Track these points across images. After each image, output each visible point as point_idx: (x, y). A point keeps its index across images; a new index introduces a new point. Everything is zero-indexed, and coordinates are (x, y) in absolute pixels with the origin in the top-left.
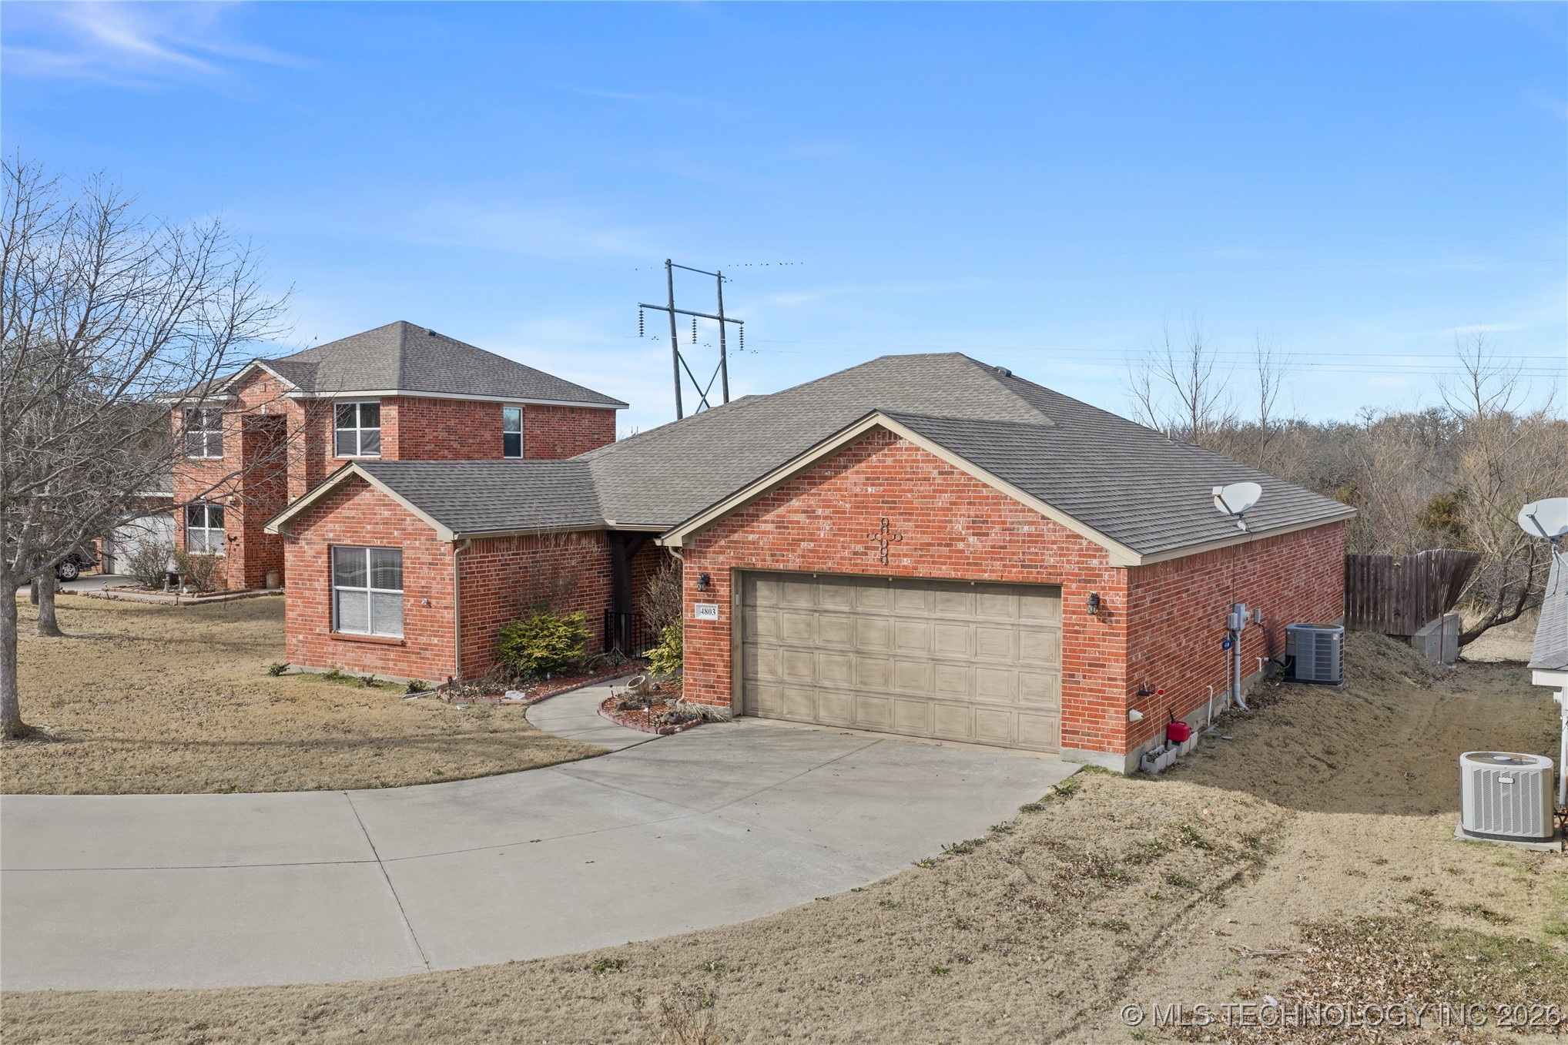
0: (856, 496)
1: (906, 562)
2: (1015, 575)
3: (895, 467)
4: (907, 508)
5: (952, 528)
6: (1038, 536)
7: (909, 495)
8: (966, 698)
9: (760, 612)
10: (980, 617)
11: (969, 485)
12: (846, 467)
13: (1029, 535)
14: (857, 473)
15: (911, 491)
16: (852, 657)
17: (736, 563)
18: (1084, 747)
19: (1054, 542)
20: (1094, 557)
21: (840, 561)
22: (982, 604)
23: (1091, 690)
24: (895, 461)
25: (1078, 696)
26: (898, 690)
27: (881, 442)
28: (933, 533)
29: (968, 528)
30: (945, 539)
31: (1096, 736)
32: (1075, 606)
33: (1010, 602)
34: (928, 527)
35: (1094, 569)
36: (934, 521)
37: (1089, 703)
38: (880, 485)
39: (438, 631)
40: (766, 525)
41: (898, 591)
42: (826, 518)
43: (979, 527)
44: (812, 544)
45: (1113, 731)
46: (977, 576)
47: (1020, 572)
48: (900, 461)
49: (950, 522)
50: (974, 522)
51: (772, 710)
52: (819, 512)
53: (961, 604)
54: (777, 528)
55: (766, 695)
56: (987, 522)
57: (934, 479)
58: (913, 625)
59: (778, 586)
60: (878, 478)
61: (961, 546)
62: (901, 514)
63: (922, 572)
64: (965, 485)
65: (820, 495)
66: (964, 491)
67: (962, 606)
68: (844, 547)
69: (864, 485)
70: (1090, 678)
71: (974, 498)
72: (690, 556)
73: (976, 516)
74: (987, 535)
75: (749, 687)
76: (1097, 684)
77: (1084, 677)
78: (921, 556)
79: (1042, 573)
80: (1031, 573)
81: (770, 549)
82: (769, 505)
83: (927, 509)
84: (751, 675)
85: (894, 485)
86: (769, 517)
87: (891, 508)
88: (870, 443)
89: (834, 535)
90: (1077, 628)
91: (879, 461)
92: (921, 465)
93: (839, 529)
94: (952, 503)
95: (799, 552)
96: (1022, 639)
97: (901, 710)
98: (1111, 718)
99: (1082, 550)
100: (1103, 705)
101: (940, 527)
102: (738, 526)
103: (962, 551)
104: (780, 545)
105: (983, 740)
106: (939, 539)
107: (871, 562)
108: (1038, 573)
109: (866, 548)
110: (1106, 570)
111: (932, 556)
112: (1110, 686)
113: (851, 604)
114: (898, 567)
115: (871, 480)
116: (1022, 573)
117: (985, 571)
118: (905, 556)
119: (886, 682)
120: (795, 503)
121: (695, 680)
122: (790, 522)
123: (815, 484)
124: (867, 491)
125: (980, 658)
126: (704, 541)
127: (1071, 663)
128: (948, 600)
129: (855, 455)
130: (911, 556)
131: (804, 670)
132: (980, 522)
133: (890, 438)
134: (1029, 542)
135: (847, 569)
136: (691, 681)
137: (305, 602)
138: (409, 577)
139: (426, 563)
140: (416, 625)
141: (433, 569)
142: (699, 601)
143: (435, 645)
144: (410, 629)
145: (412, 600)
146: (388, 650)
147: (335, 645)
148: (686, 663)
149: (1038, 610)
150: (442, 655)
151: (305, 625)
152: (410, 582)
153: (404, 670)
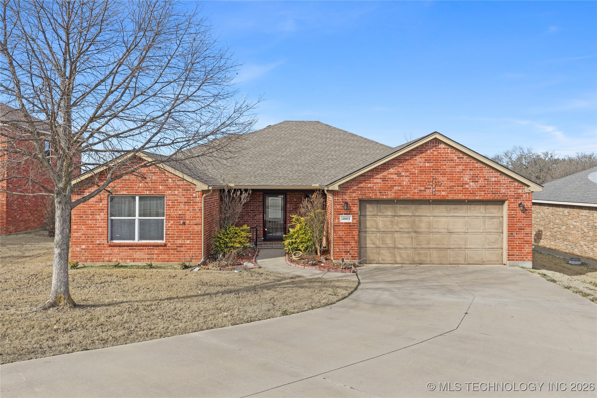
0: (420, 167)
1: (443, 193)
2: (490, 197)
3: (438, 155)
4: (443, 172)
5: (463, 179)
6: (498, 182)
7: (444, 166)
8: (464, 247)
9: (368, 218)
10: (469, 214)
11: (470, 163)
12: (416, 155)
13: (495, 182)
14: (421, 158)
15: (445, 165)
16: (413, 235)
17: (362, 197)
18: (516, 260)
19: (505, 184)
20: (520, 189)
21: (414, 193)
22: (470, 209)
23: (519, 239)
24: (438, 153)
25: (514, 241)
26: (434, 246)
27: (432, 145)
28: (455, 181)
29: (470, 179)
30: (460, 184)
31: (521, 255)
32: (513, 208)
33: (482, 208)
34: (453, 179)
35: (520, 193)
36: (455, 177)
37: (518, 243)
38: (432, 163)
39: (190, 237)
40: (378, 180)
41: (434, 206)
42: (406, 176)
43: (474, 179)
44: (400, 188)
45: (527, 253)
46: (473, 198)
47: (491, 196)
48: (441, 153)
49: (462, 177)
50: (472, 177)
51: (374, 260)
52: (403, 174)
53: (461, 210)
54: (382, 181)
55: (371, 254)
56: (478, 177)
57: (455, 160)
58: (441, 219)
59: (377, 207)
60: (431, 160)
61: (467, 186)
62: (441, 174)
63: (450, 197)
64: (468, 163)
65: (403, 167)
66: (468, 165)
67: (463, 211)
68: (415, 188)
69: (424, 162)
70: (519, 234)
71: (472, 167)
72: (338, 194)
73: (473, 175)
74: (478, 182)
75: (362, 251)
76: (521, 236)
77: (516, 234)
78: (450, 191)
79: (500, 196)
80: (496, 196)
81: (379, 190)
82: (379, 171)
83: (452, 172)
84: (363, 246)
85: (438, 162)
86: (378, 176)
87: (436, 172)
88: (427, 146)
89: (410, 183)
90: (513, 216)
91: (431, 153)
92: (449, 154)
93: (413, 181)
94: (463, 170)
95: (393, 191)
96: (487, 222)
97: (435, 253)
98: (527, 248)
99: (515, 186)
100: (524, 243)
101: (458, 179)
102: (363, 181)
103: (468, 188)
104: (384, 188)
105: (471, 262)
106: (457, 184)
107: (428, 194)
108: (499, 196)
109: (425, 188)
110: (524, 193)
111: (455, 191)
112: (526, 236)
113: (413, 212)
114: (440, 195)
115: (427, 161)
116: (492, 196)
117: (477, 196)
118: (443, 191)
119: (429, 244)
120: (391, 170)
121: (340, 249)
122: (388, 178)
123: (401, 162)
124: (425, 165)
125: (469, 231)
126: (345, 188)
127: (511, 229)
128: (456, 209)
129: (420, 150)
130: (446, 191)
131: (389, 241)
132: (475, 177)
133: (436, 144)
134: (495, 184)
135: (416, 197)
136: (338, 250)
137: (88, 227)
138: (169, 210)
139: (182, 202)
140: (174, 234)
141: (188, 205)
142: (342, 214)
143: (188, 244)
144: (170, 237)
145: (172, 222)
146: (153, 249)
147: (111, 249)
148: (335, 242)
149: (493, 210)
150: (193, 249)
151: (88, 240)
152: (170, 212)
153: (164, 259)
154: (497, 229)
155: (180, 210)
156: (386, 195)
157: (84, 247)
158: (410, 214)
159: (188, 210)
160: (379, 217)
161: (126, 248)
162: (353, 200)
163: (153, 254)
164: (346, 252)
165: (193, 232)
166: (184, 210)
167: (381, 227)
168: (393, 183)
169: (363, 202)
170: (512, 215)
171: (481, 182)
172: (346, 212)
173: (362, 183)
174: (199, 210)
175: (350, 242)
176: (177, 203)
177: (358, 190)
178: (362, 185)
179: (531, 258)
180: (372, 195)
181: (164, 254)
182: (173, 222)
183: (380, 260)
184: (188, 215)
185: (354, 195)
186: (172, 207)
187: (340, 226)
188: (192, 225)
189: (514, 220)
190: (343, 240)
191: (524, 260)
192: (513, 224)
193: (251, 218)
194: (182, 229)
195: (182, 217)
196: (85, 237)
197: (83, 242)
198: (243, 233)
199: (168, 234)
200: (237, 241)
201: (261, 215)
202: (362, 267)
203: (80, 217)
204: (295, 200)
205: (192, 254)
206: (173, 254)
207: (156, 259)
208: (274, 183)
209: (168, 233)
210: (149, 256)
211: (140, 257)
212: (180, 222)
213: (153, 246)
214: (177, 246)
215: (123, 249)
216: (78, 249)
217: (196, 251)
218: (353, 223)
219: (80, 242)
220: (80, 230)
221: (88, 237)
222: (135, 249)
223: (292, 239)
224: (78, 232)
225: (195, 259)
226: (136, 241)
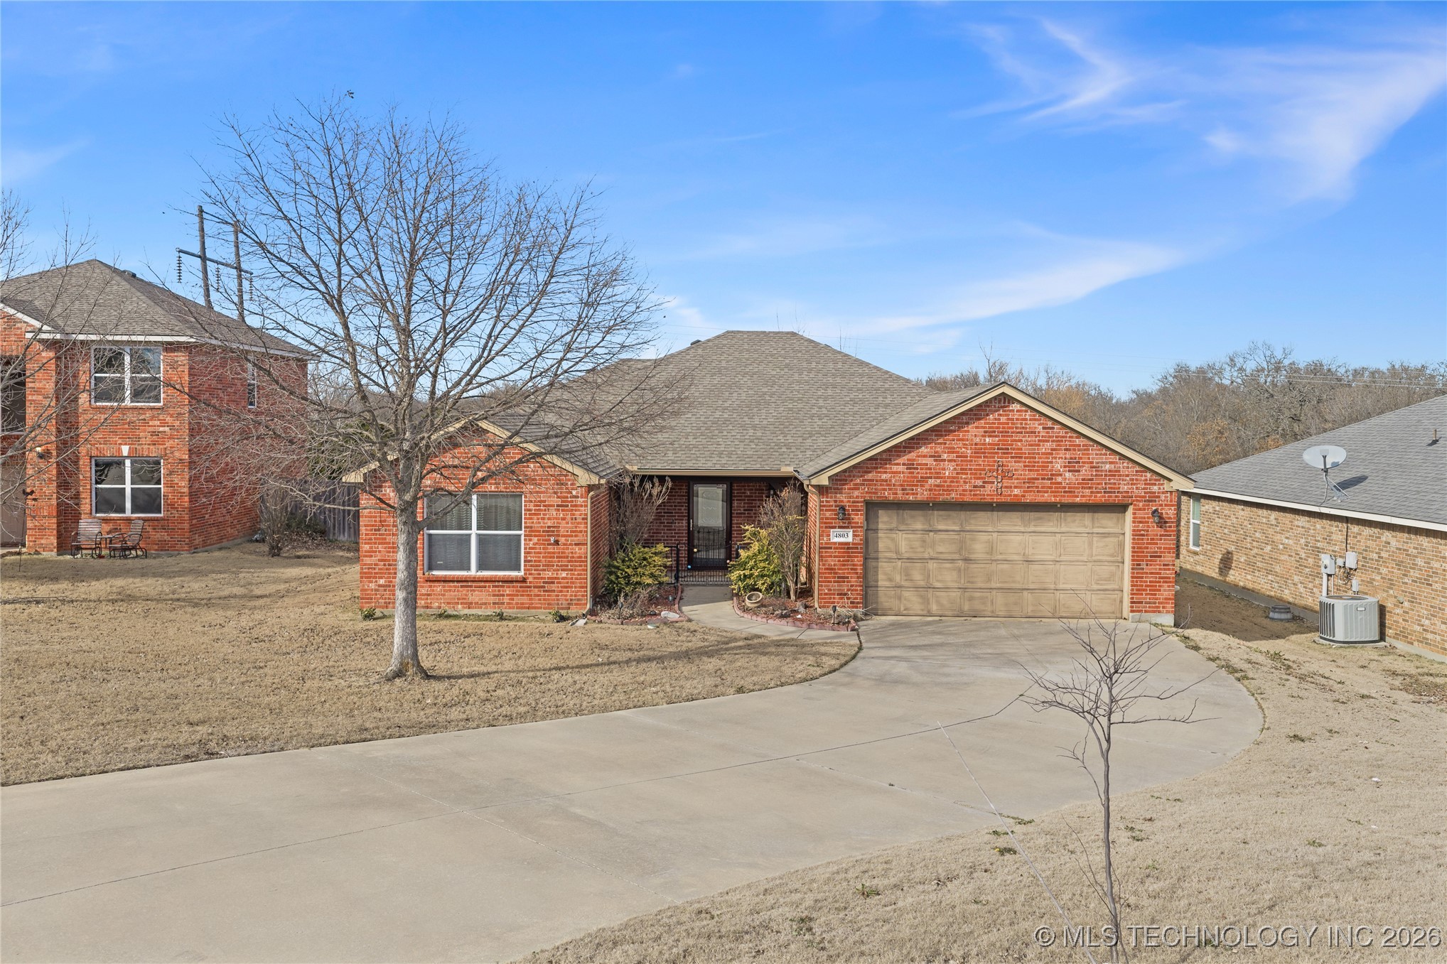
0: (976, 444)
1: (1016, 492)
2: (1100, 498)
3: (1008, 424)
4: (1017, 453)
5: (1053, 467)
6: (1116, 471)
7: (1019, 444)
8: (1052, 586)
9: (880, 534)
10: (1064, 529)
11: (1066, 437)
12: (967, 423)
13: (1110, 471)
14: (977, 427)
15: (1021, 441)
16: (960, 563)
17: (870, 497)
18: (1146, 611)
19: (1127, 476)
20: (1155, 484)
21: (964, 490)
22: (1065, 520)
23: (1151, 573)
24: (1008, 419)
25: (1142, 577)
26: (998, 585)
27: (997, 405)
28: (1038, 471)
29: (1065, 467)
30: (1047, 475)
31: (1155, 603)
32: (1142, 518)
33: (1087, 518)
34: (1034, 466)
35: (1155, 493)
36: (1038, 462)
37: (1150, 582)
38: (996, 436)
39: (567, 566)
40: (898, 467)
41: (1000, 513)
42: (949, 461)
43: (1072, 466)
44: (938, 481)
45: (1166, 599)
46: (1070, 500)
47: (1102, 497)
48: (1013, 419)
49: (1051, 462)
50: (1069, 462)
51: (890, 609)
52: (945, 456)
53: (1049, 520)
54: (907, 469)
55: (885, 597)
56: (1079, 462)
57: (1039, 432)
58: (1012, 537)
59: (898, 514)
60: (995, 432)
61: (1059, 479)
62: (1012, 457)
63: (1029, 498)
64: (1063, 437)
65: (945, 444)
66: (1062, 441)
67: (1052, 523)
68: (965, 482)
69: (983, 436)
70: (1151, 565)
71: (1070, 445)
72: (827, 492)
73: (1071, 458)
74: (1079, 471)
75: (870, 592)
76: (1156, 569)
77: (1147, 565)
78: (1028, 487)
79: (1118, 497)
80: (1111, 497)
81: (901, 485)
82: (901, 452)
83: (1033, 454)
84: (872, 583)
85: (1007, 436)
86: (900, 461)
87: (1004, 453)
88: (988, 406)
89: (957, 473)
90: (1142, 532)
91: (996, 419)
92: (1029, 422)
93: (961, 469)
94: (1052, 450)
95: (927, 487)
96: (1095, 542)
97: (1000, 599)
98: (1165, 591)
99: (1146, 480)
100: (1160, 582)
101: (1043, 466)
102: (872, 468)
103: (1061, 483)
104: (911, 481)
105: (1064, 615)
106: (1042, 475)
107: (989, 492)
108: (1116, 497)
109: (984, 482)
110: (1163, 493)
111: (1037, 487)
112: (1165, 569)
113: (961, 525)
114: (1010, 495)
115: (989, 433)
116: (1105, 497)
117: (1077, 497)
118: (1016, 487)
119: (989, 580)
120: (924, 450)
121: (830, 590)
122: (918, 464)
123: (941, 436)
124: (985, 440)
125: (1063, 558)
126: (840, 480)
127: (1138, 556)
128: (1040, 518)
129: (975, 415)
130: (1021, 487)
131: (918, 576)
132: (1074, 462)
133: (1004, 403)
134: (1110, 475)
135: (967, 499)
136: (826, 591)
137: (389, 548)
138: (531, 519)
139: (553, 506)
140: (540, 561)
141: (563, 510)
142: (835, 527)
143: (563, 578)
144: (531, 566)
145: (535, 540)
146: (503, 586)
147: (430, 586)
148: (822, 577)
149: (1107, 522)
150: (572, 587)
151: (389, 569)
152: (533, 523)
153: (522, 604)
154: (1112, 555)
155: (549, 519)
156: (913, 494)
157: (382, 582)
158: (957, 528)
159: (563, 519)
160: (900, 533)
161: (456, 584)
162: (854, 502)
163: (503, 595)
164: (841, 594)
165: (573, 557)
166: (556, 519)
167: (904, 551)
168: (926, 473)
169: (872, 507)
170: (1140, 531)
171: (1085, 471)
172: (841, 524)
173: (870, 472)
174: (583, 519)
175: (848, 578)
176: (544, 506)
177: (864, 485)
178: (870, 476)
179: (1172, 607)
180: (889, 494)
181: (523, 595)
182: (538, 540)
183: (902, 609)
184: (564, 527)
185: (856, 493)
186: (535, 514)
187: (831, 548)
188: (571, 544)
189: (1142, 539)
190: (836, 573)
191: (1159, 612)
192: (1140, 548)
193: (664, 526)
194: (553, 553)
195: (553, 531)
196: (385, 565)
197: (381, 573)
198: (656, 558)
199: (530, 561)
200: (647, 573)
201: (684, 522)
202: (870, 622)
203: (375, 530)
204: (748, 493)
205: (571, 596)
206: (538, 596)
207: (508, 603)
208: (710, 464)
209: (529, 558)
210: (496, 599)
211: (480, 599)
212: (550, 540)
213: (502, 581)
214: (544, 582)
215: (450, 586)
216: (372, 586)
217: (578, 591)
218: (853, 544)
219: (375, 573)
220: (376, 552)
221: (389, 565)
222: (471, 586)
223: (744, 569)
224: (371, 556)
225: (576, 604)
226: (473, 572)
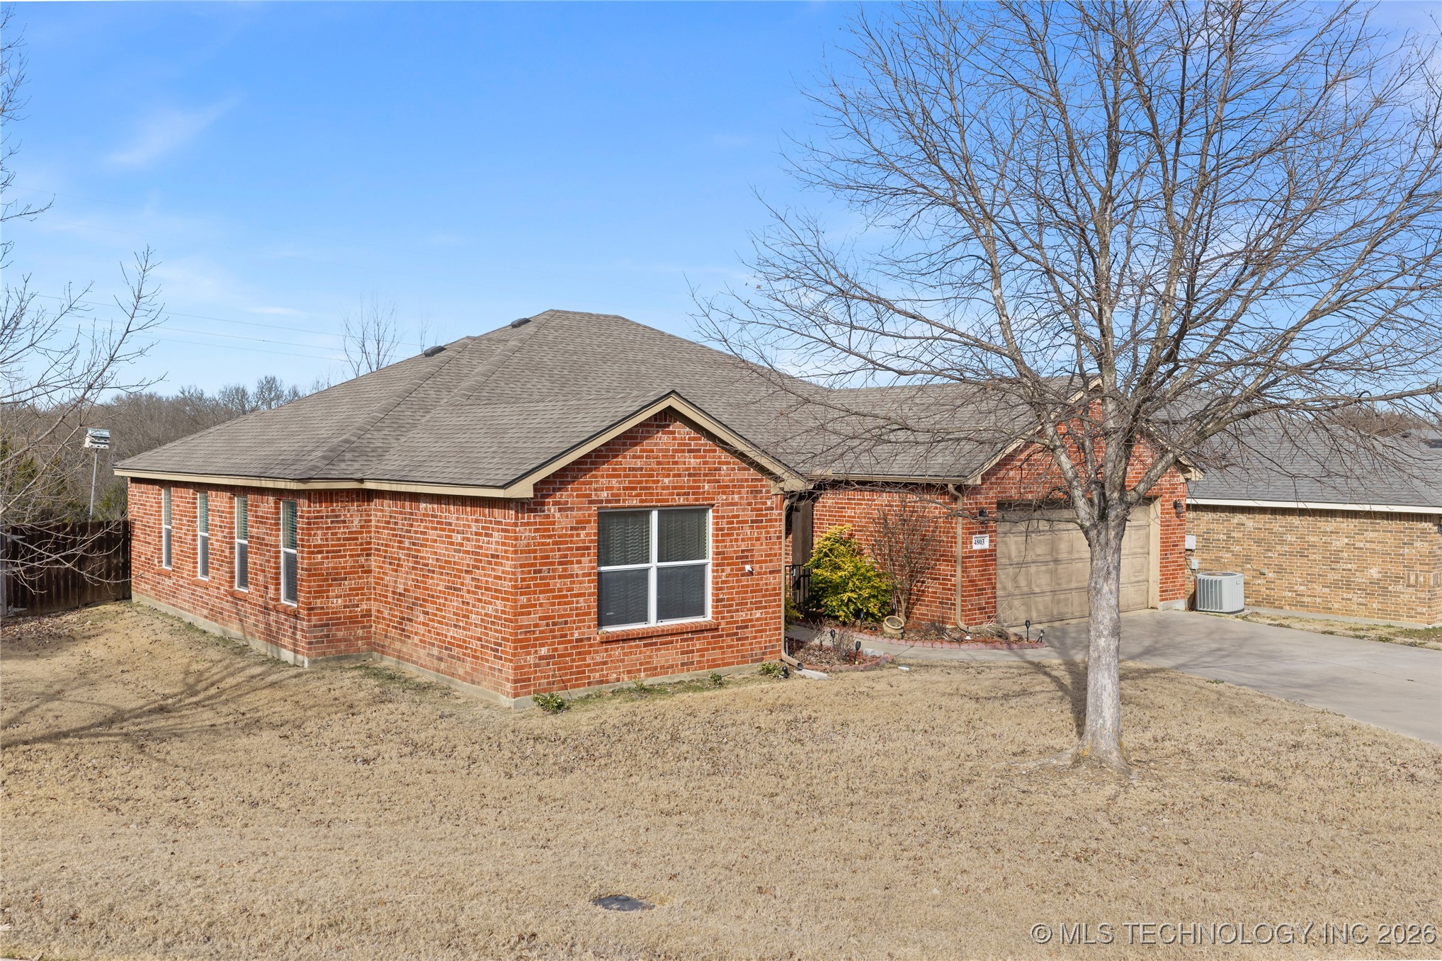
13: (1151, 464)
17: (1001, 497)
18: (1170, 599)
23: (1172, 562)
25: (1167, 567)
31: (1175, 591)
32: (1166, 509)
35: (1175, 485)
37: (1171, 570)
39: (761, 602)
76: (1175, 557)
77: (1169, 554)
90: (1168, 523)
95: (1040, 484)
100: (1177, 570)
110: (1179, 485)
113: (1051, 524)
122: (1034, 460)
131: (1023, 583)
137: (554, 597)
138: (723, 541)
139: (746, 522)
140: (733, 599)
142: (975, 533)
143: (758, 620)
144: (724, 606)
145: (728, 569)
146: (692, 639)
147: (606, 650)
149: (1140, 515)
150: (765, 631)
151: (554, 631)
152: (726, 546)
153: (714, 660)
154: (1142, 547)
155: (743, 540)
156: (1032, 492)
157: (543, 651)
158: (1048, 528)
159: (758, 539)
160: (1012, 536)
162: (988, 504)
163: (692, 652)
164: (980, 609)
165: (767, 590)
166: (750, 539)
167: (1013, 555)
168: (1038, 470)
169: (1001, 508)
170: (1165, 518)
171: (1136, 465)
172: (981, 529)
173: (1001, 470)
174: (778, 538)
175: (985, 589)
176: (738, 522)
177: (995, 484)
178: (1004, 474)
179: (1184, 593)
180: (1015, 493)
181: (714, 649)
182: (732, 570)
183: (1013, 619)
184: (759, 550)
185: (989, 493)
186: (728, 535)
187: (972, 557)
188: (765, 573)
189: (1167, 530)
190: (976, 585)
191: (1177, 598)
192: (1165, 538)
194: (747, 586)
195: (747, 557)
196: (548, 625)
197: (542, 638)
199: (722, 600)
203: (535, 572)
205: (766, 642)
206: (731, 646)
207: (699, 662)
209: (721, 596)
210: (685, 658)
211: (667, 661)
212: (744, 569)
213: (692, 632)
214: (737, 628)
215: (631, 647)
216: (531, 659)
217: (772, 636)
218: (990, 551)
219: (536, 639)
220: (535, 606)
221: (554, 624)
222: (655, 644)
224: (529, 613)
225: (771, 653)
226: (653, 622)
